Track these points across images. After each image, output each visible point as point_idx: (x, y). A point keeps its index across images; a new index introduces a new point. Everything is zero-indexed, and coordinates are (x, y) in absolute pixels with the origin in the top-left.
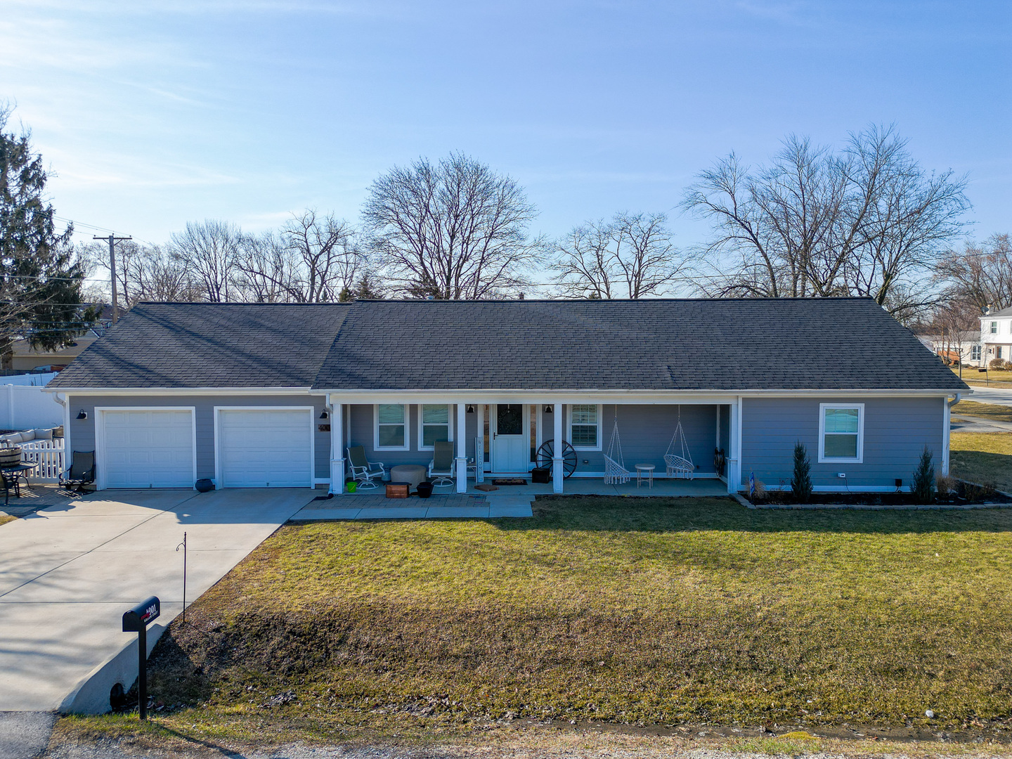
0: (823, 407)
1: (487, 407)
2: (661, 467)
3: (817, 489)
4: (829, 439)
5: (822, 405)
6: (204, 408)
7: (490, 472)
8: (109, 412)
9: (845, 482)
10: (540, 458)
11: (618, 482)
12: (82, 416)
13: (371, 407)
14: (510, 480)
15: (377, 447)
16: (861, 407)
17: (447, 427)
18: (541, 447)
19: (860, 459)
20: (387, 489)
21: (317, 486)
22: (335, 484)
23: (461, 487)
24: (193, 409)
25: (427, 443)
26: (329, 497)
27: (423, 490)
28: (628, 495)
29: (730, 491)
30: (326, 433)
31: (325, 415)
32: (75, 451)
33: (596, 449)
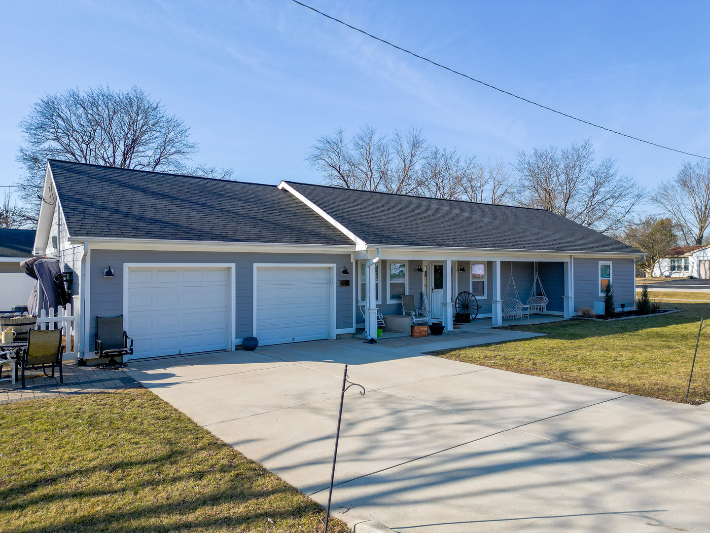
5: (599, 262)
6: (245, 263)
12: (109, 273)
16: (611, 264)
17: (404, 283)
20: (412, 331)
21: (339, 337)
22: (372, 331)
23: (449, 326)
24: (233, 266)
25: (393, 297)
26: (372, 341)
27: (437, 329)
28: (530, 323)
29: (566, 317)
30: (345, 288)
31: (345, 272)
32: (97, 317)
33: (485, 297)
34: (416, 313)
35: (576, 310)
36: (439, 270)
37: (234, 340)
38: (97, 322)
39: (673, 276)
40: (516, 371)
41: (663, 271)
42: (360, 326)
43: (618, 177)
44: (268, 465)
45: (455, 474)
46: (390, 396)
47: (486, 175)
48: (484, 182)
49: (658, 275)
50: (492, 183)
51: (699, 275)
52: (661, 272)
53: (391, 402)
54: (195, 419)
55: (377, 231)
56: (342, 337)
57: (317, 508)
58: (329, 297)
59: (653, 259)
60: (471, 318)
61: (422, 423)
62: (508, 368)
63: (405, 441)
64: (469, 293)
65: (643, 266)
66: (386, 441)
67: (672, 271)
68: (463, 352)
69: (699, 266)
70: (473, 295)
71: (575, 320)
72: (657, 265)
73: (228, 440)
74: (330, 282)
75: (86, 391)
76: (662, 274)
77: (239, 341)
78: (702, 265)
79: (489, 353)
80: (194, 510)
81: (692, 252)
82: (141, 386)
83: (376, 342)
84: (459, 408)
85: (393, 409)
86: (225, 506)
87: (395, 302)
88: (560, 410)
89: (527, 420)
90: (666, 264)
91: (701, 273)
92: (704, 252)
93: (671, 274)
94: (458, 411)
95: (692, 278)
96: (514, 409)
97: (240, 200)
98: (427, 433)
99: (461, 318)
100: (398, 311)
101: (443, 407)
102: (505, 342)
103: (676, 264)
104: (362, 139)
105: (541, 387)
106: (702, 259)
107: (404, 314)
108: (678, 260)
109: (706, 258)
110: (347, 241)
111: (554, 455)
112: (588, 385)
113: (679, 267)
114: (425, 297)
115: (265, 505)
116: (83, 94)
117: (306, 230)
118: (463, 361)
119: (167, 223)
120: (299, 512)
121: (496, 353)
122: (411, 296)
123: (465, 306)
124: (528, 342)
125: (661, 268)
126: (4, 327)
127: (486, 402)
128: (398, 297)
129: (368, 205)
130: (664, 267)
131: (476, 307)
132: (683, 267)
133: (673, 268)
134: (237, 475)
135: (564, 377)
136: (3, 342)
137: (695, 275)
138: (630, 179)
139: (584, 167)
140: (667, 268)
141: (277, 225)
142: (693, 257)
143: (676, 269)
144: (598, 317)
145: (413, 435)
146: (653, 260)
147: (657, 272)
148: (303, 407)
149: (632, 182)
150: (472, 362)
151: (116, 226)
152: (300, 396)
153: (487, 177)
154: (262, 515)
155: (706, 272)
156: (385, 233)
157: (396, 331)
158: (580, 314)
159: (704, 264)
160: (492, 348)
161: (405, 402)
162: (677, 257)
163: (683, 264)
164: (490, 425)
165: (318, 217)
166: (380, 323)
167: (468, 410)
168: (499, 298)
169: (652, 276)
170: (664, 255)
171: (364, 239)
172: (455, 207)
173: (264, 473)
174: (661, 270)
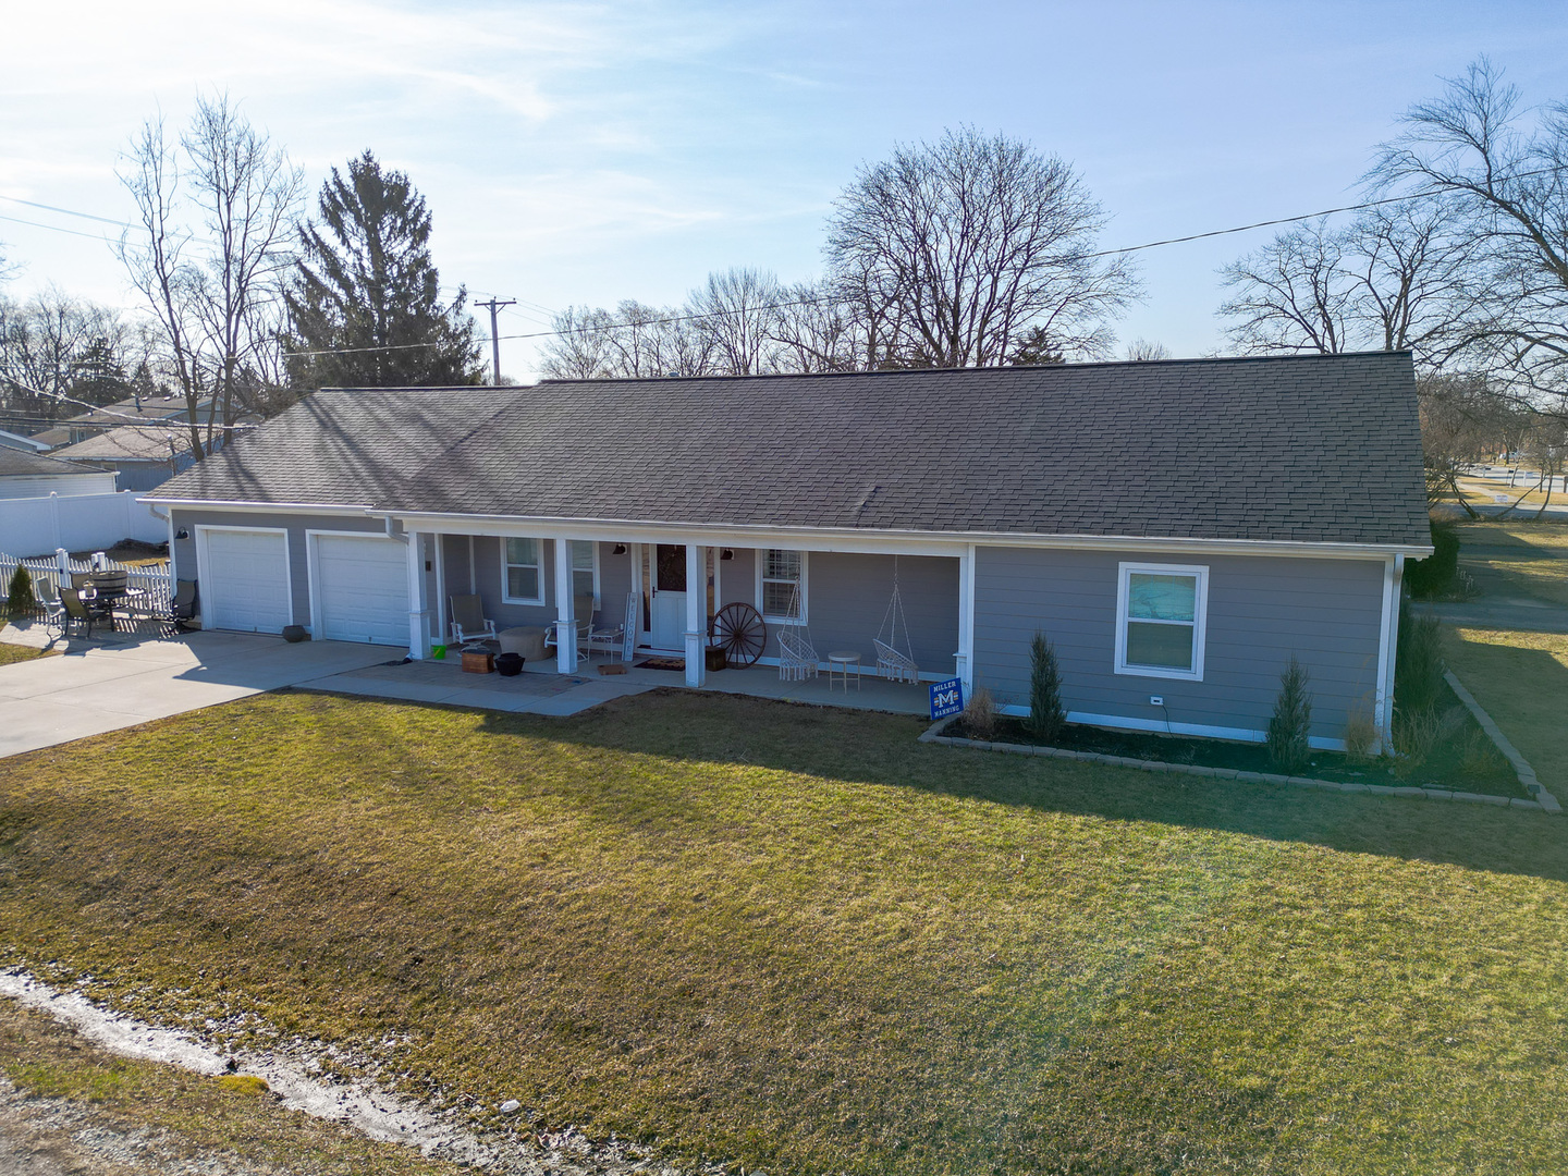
0: (1125, 569)
1: (645, 546)
2: (870, 658)
3: (1074, 717)
4: (1132, 628)
5: (1123, 566)
6: (297, 531)
7: (648, 647)
8: (214, 532)
9: (1165, 713)
10: (718, 631)
11: (792, 677)
12: (184, 535)
13: (497, 539)
14: (671, 662)
15: (506, 600)
16: (1202, 574)
17: (591, 573)
18: (719, 614)
19: (1197, 673)
22: (414, 645)
23: (565, 663)
24: (285, 531)
32: (179, 579)
33: (800, 622)
64: (749, 608)
70: (757, 614)
123: (734, 635)
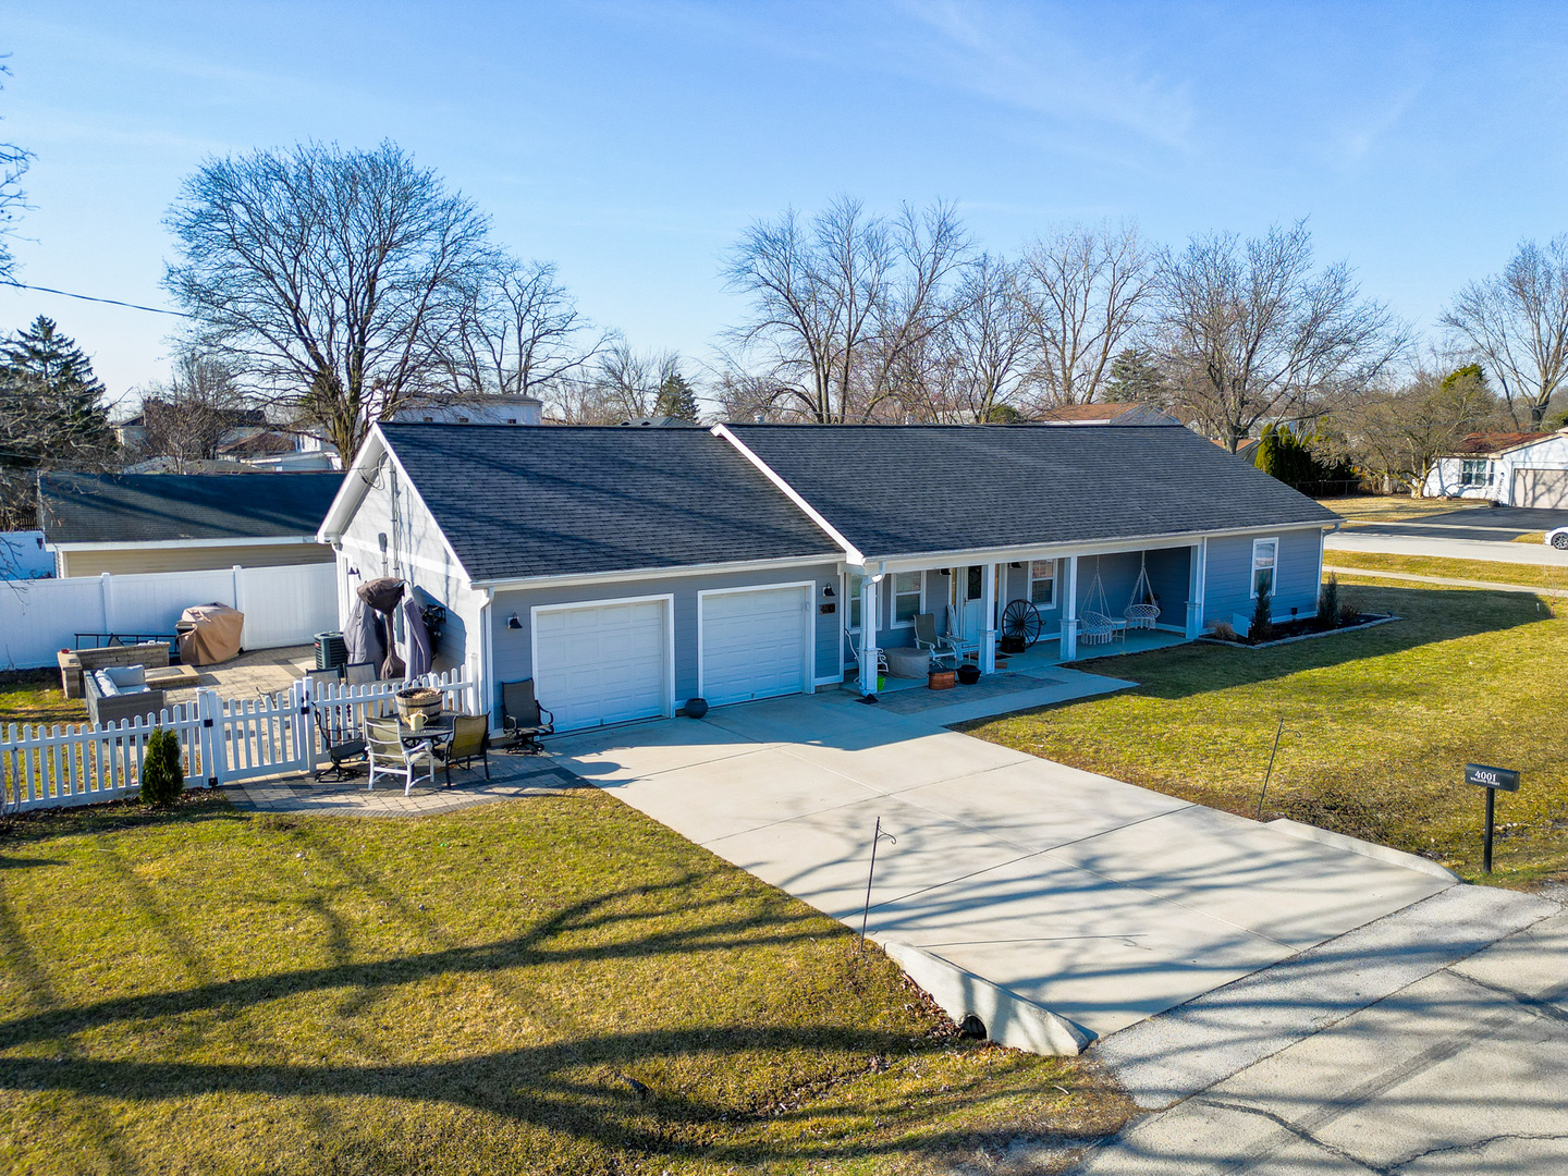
5: (1255, 541)
6: (686, 595)
12: (515, 624)
16: (1277, 541)
20: (930, 679)
21: (819, 690)
22: (870, 681)
23: (989, 665)
24: (670, 597)
25: (899, 618)
26: (870, 699)
27: (969, 675)
28: (1124, 653)
29: (1190, 638)
30: (828, 616)
31: (829, 592)
32: (503, 683)
33: (1052, 606)
34: (936, 645)
35: (1206, 625)
36: (975, 573)
37: (673, 702)
38: (502, 688)
39: (1466, 495)
40: (1070, 764)
41: (1445, 485)
42: (851, 666)
43: (1357, 302)
44: (791, 890)
45: (972, 902)
46: (904, 805)
47: (1098, 256)
48: (1091, 272)
49: (1436, 492)
50: (1108, 273)
51: (1513, 498)
52: (1442, 486)
53: (905, 815)
54: (687, 835)
55: (879, 526)
56: (823, 689)
57: (850, 931)
58: (804, 630)
59: (1426, 460)
60: (1027, 641)
61: (943, 843)
62: (1059, 756)
63: (925, 867)
64: (1026, 602)
65: (1406, 472)
66: (905, 866)
67: (1466, 484)
68: (1003, 725)
69: (1513, 481)
70: (1032, 605)
71: (1202, 643)
72: (1435, 472)
73: (737, 863)
74: (805, 606)
75: (528, 790)
76: (1443, 490)
77: (681, 704)
78: (1520, 479)
79: (1040, 728)
80: (743, 929)
81: (1502, 452)
82: (588, 785)
83: (876, 701)
84: (985, 825)
85: (909, 825)
86: (768, 927)
87: (904, 625)
88: (1102, 828)
89: (1059, 843)
90: (1454, 470)
91: (1516, 495)
92: (1526, 454)
93: (1462, 490)
94: (984, 829)
95: (1496, 504)
96: (1050, 827)
97: (661, 472)
98: (947, 857)
99: (1010, 645)
100: (908, 642)
101: (968, 823)
102: (1069, 703)
103: (1474, 472)
104: (833, 222)
105: (1093, 793)
106: (1521, 466)
107: (918, 647)
108: (1479, 463)
109: (1528, 466)
110: (833, 548)
111: (1073, 884)
112: (1154, 790)
113: (1479, 477)
114: (952, 614)
115: (804, 927)
116: (287, 158)
117: (769, 527)
118: (1002, 743)
119: (577, 540)
120: (835, 933)
121: (1051, 727)
122: (930, 616)
123: (1019, 623)
124: (1103, 703)
125: (1444, 479)
126: (410, 709)
127: (1018, 816)
128: (909, 618)
129: (862, 462)
130: (1450, 476)
131: (1036, 625)
132: (1487, 477)
133: (1466, 479)
134: (765, 900)
135: (1129, 775)
136: (413, 728)
137: (1505, 499)
138: (1381, 308)
139: (1292, 276)
140: (1455, 479)
141: (725, 522)
142: (1504, 463)
143: (1473, 481)
144: (1240, 639)
145: (933, 860)
146: (1426, 462)
147: (1433, 486)
148: (801, 819)
149: (1385, 314)
150: (1013, 746)
151: (517, 554)
152: (794, 804)
153: (1098, 260)
154: (803, 935)
155: (1526, 494)
156: (892, 529)
157: (905, 677)
158: (1213, 631)
159: (1524, 478)
160: (1047, 715)
161: (921, 815)
162: (1477, 457)
163: (1487, 472)
164: (1016, 848)
165: (783, 496)
166: (880, 667)
167: (995, 827)
168: (1072, 617)
169: (1422, 495)
170: (1450, 452)
171: (860, 546)
172: (1010, 445)
173: (790, 898)
174: (1442, 482)
